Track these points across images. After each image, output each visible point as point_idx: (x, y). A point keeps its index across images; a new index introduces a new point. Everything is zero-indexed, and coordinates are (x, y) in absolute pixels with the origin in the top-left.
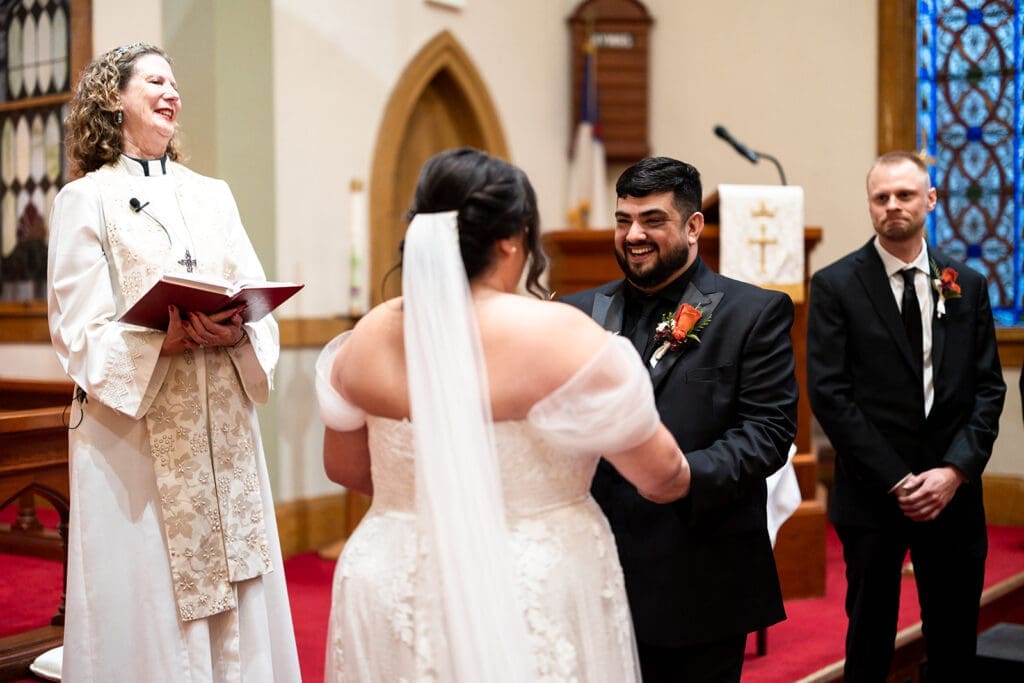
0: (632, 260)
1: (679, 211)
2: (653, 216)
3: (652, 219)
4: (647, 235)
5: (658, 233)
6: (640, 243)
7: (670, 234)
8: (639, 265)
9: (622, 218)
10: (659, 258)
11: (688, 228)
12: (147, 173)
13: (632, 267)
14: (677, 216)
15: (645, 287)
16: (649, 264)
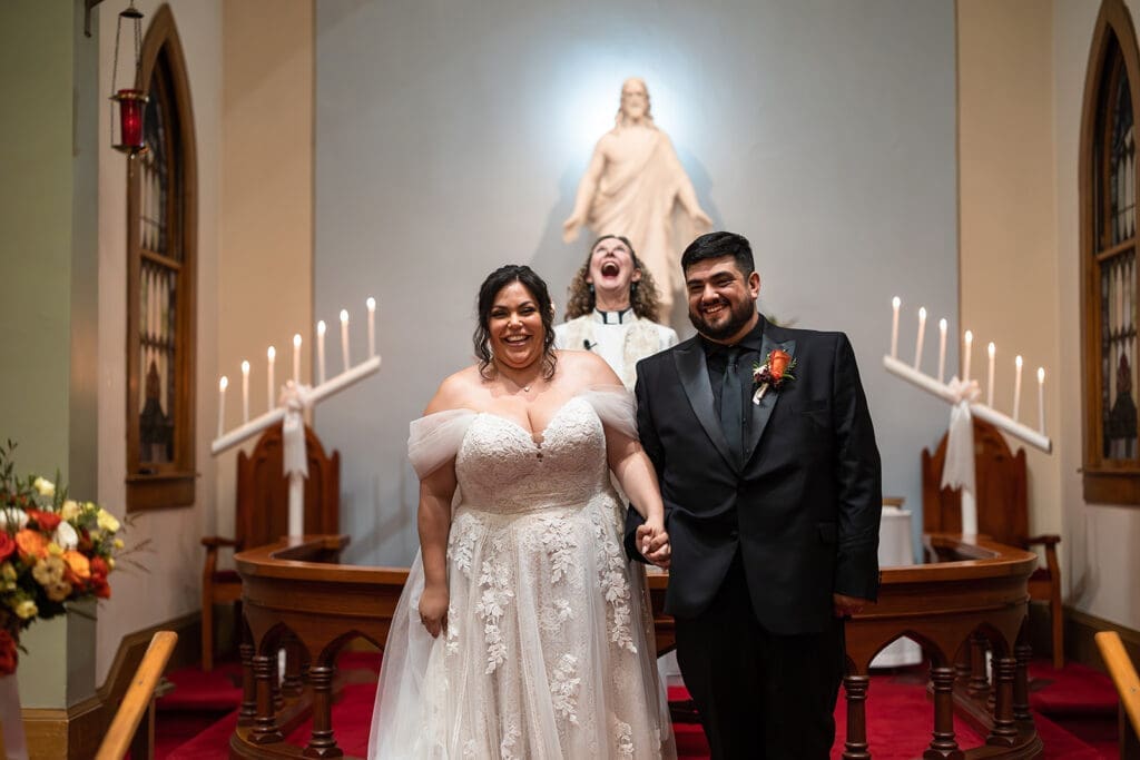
0: (707, 318)
1: (741, 271)
2: (722, 278)
3: (719, 280)
4: (720, 294)
5: (727, 290)
6: (714, 302)
7: (738, 289)
8: (715, 320)
9: (694, 285)
10: (732, 311)
11: (750, 286)
12: (605, 322)
13: (710, 324)
14: (739, 275)
15: (723, 339)
16: (724, 317)
